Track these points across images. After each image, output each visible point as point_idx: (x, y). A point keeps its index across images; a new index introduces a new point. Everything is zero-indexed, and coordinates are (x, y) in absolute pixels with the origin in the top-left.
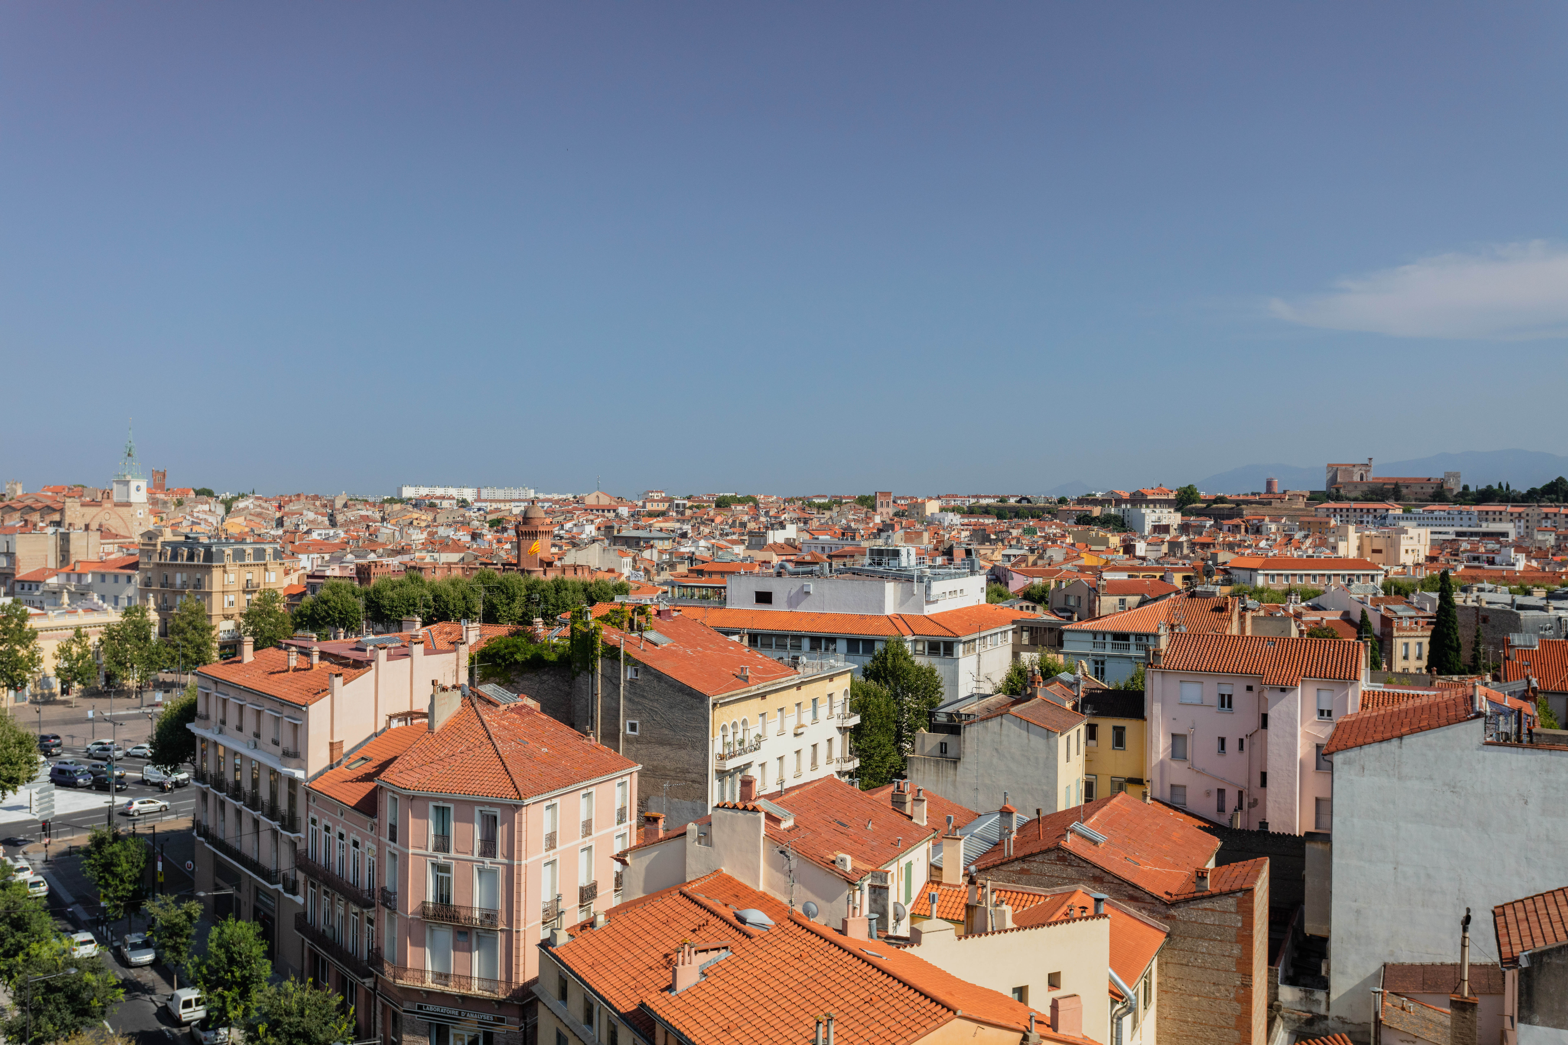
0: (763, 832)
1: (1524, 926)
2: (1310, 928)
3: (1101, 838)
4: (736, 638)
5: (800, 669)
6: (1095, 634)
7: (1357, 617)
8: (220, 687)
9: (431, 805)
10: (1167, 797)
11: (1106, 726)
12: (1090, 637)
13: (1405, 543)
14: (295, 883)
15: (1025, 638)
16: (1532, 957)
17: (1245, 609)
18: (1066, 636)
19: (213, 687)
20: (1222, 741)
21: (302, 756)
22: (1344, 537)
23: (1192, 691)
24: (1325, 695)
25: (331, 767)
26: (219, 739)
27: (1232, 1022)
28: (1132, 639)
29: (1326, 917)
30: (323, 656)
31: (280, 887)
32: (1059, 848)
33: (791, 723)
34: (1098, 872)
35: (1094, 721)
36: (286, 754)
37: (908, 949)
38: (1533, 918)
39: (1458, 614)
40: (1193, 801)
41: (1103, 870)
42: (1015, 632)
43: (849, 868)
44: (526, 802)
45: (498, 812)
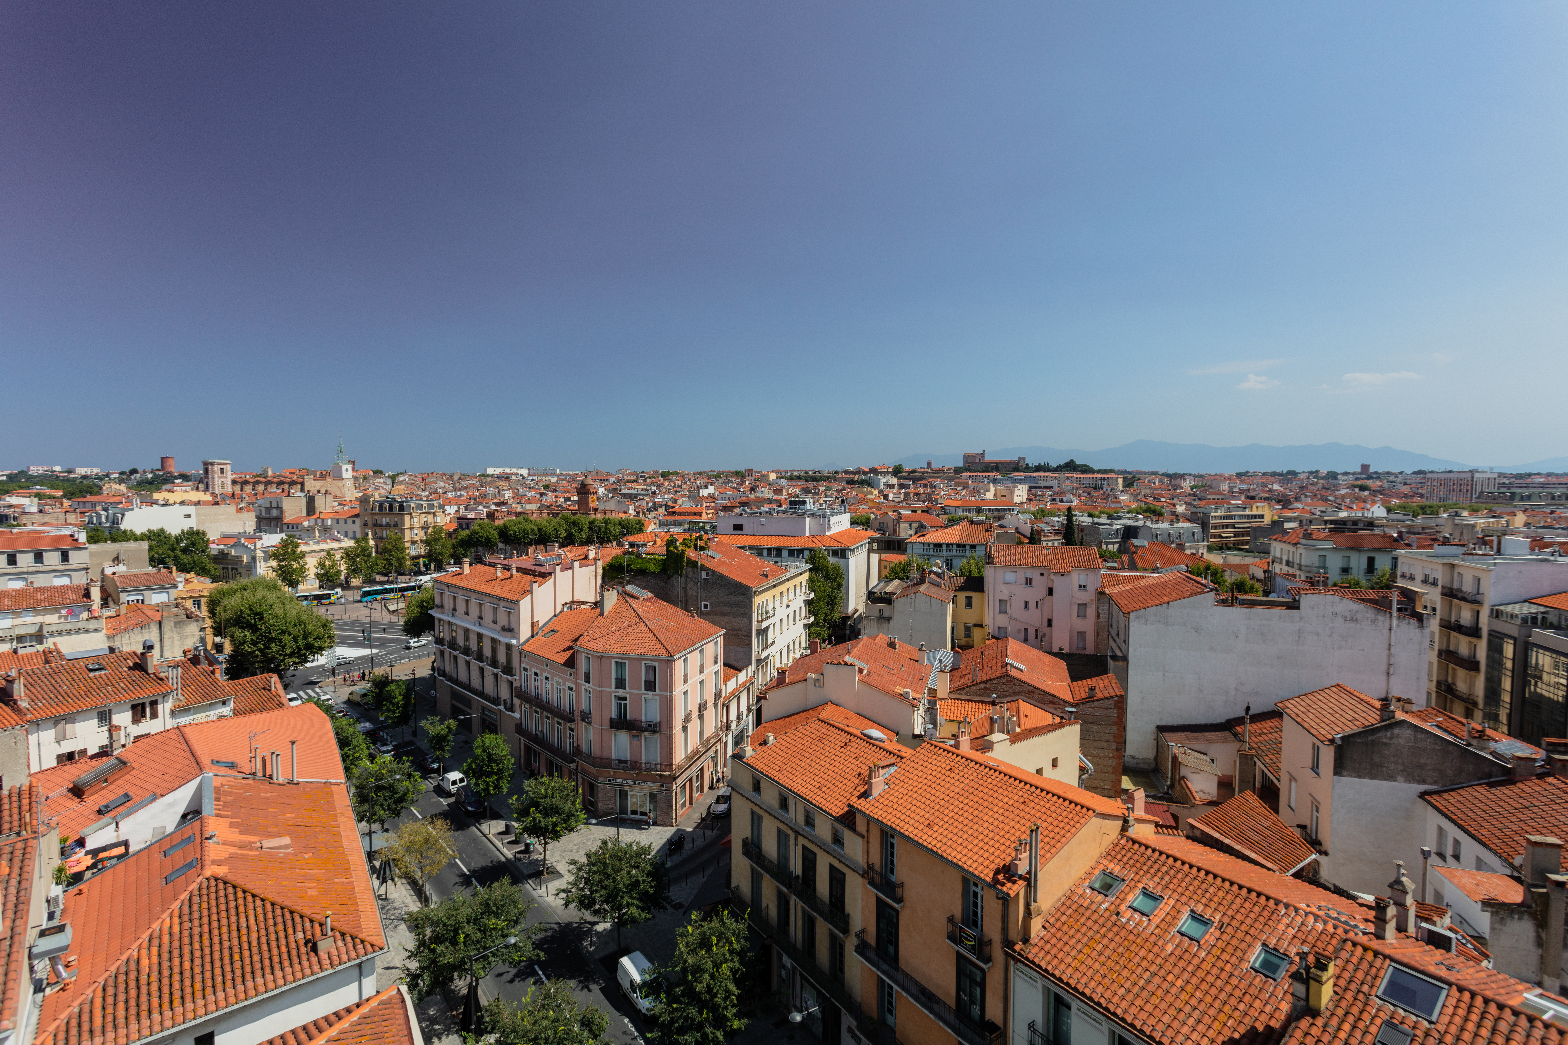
0: (857, 678)
3: (1023, 667)
4: (747, 552)
5: (790, 569)
6: (924, 544)
8: (451, 589)
9: (614, 661)
10: (996, 633)
11: (963, 597)
14: (513, 704)
15: (877, 547)
16: (1343, 738)
18: (908, 546)
19: (446, 589)
20: (1026, 603)
21: (515, 630)
23: (1010, 576)
24: (1083, 577)
25: (533, 636)
26: (452, 620)
30: (519, 569)
31: (502, 708)
33: (785, 601)
34: (1031, 689)
35: (956, 594)
36: (504, 629)
40: (1011, 635)
41: (1034, 687)
42: (869, 543)
44: (676, 657)
45: (657, 664)
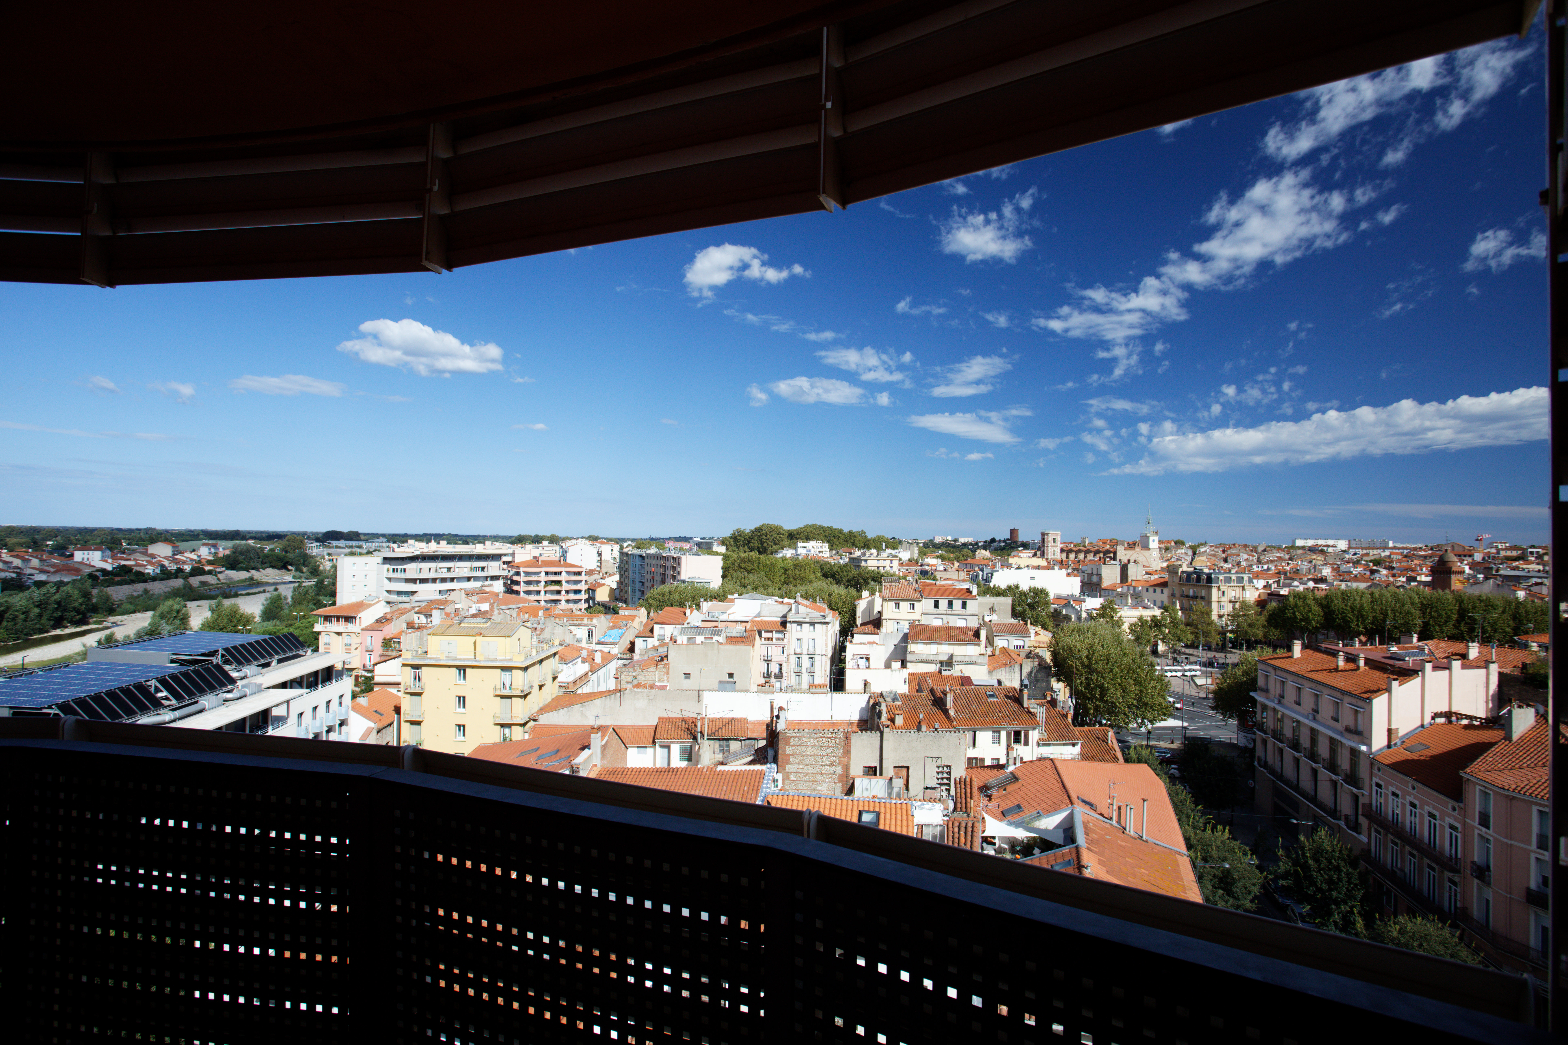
8: (1278, 672)
9: (1535, 809)
14: (1358, 824)
19: (1272, 671)
21: (1365, 734)
25: (1390, 746)
26: (1278, 707)
30: (1369, 661)
31: (1342, 823)
36: (1348, 730)
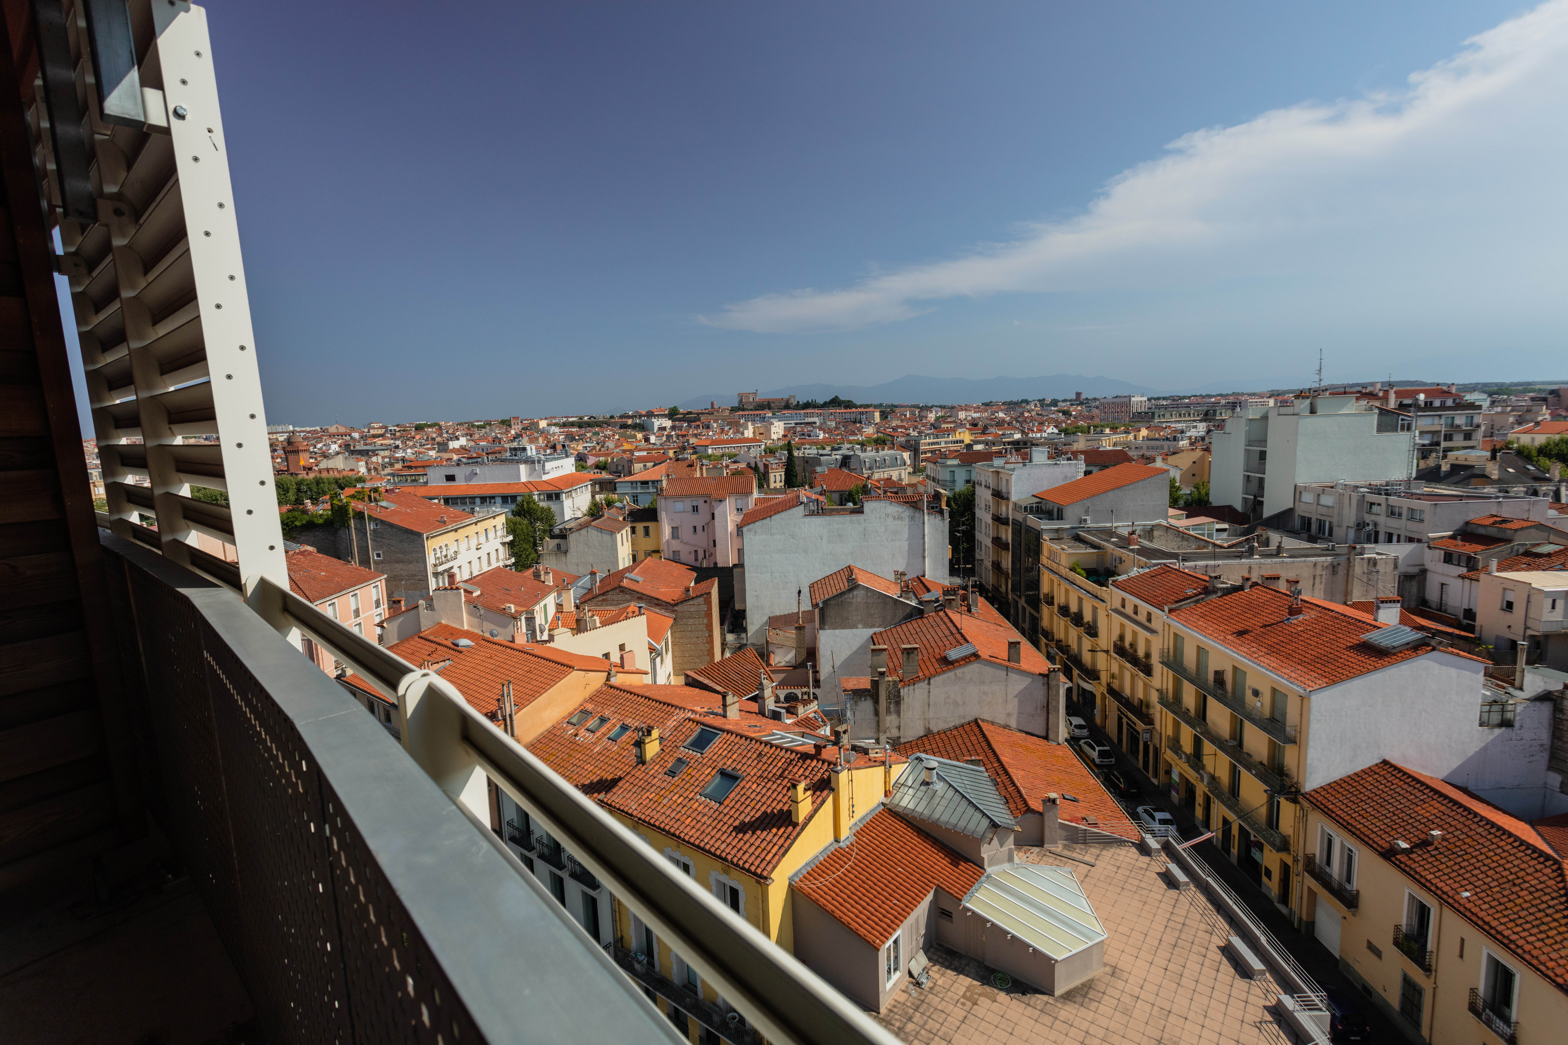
0: (463, 599)
1: (821, 590)
2: (738, 607)
3: (640, 579)
4: (436, 501)
5: (476, 514)
6: (632, 483)
7: (753, 465)
10: (671, 557)
11: (640, 527)
12: (630, 484)
13: (773, 429)
15: (597, 488)
16: (824, 602)
17: (702, 465)
18: (617, 485)
20: (695, 527)
22: (747, 428)
23: (679, 506)
24: (739, 501)
27: (706, 653)
28: (650, 483)
29: (744, 601)
32: (620, 587)
33: (473, 543)
34: (640, 595)
35: (634, 525)
37: (548, 645)
38: (824, 587)
39: (795, 460)
40: (684, 557)
41: (642, 594)
42: (592, 485)
43: (513, 611)
44: (317, 603)
